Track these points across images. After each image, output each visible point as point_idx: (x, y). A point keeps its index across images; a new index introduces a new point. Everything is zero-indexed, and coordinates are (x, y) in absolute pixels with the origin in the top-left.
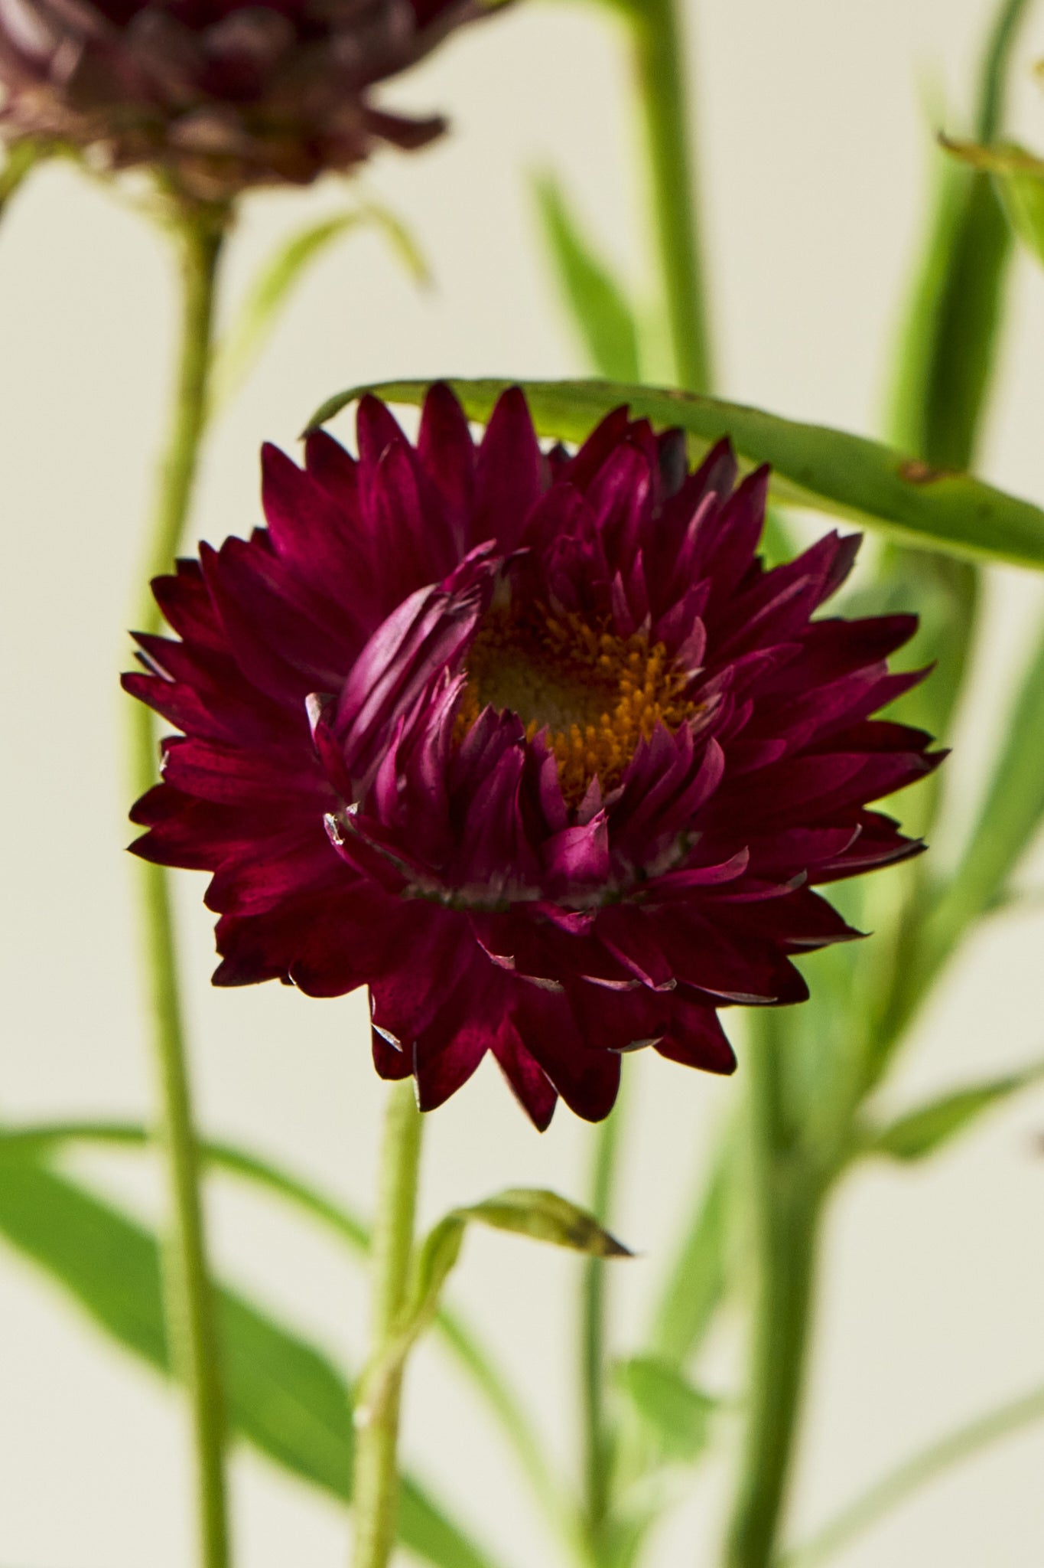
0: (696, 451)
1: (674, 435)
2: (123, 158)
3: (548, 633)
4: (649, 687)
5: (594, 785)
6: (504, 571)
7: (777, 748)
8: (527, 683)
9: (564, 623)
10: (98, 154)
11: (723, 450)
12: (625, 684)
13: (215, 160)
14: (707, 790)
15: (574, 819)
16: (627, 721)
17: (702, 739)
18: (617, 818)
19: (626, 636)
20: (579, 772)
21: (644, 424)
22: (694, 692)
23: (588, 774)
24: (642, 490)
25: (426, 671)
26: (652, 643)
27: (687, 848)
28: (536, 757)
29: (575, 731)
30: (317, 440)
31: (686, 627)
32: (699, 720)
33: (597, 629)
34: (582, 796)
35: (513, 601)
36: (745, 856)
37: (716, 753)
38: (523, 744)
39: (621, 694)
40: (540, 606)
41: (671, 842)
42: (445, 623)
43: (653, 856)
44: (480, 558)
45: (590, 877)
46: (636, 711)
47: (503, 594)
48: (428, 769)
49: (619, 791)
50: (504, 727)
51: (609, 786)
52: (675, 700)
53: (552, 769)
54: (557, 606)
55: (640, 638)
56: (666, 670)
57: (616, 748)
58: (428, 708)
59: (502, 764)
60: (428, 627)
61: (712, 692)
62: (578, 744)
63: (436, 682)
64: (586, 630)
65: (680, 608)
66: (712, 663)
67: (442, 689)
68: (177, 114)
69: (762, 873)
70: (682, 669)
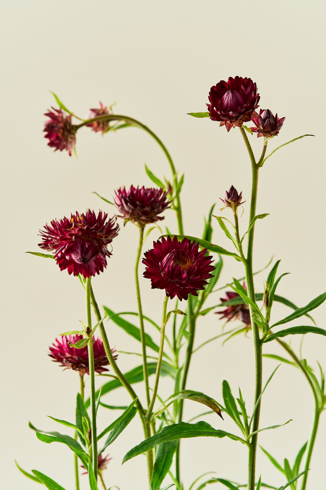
0: (192, 242)
1: (190, 240)
2: (135, 221)
3: (180, 257)
4: (189, 262)
5: (185, 270)
6: (176, 252)
7: (201, 267)
8: (178, 262)
9: (181, 256)
10: (133, 221)
11: (195, 241)
12: (187, 262)
13: (144, 220)
14: (195, 271)
15: (183, 273)
16: (188, 265)
17: (195, 266)
18: (188, 273)
19: (187, 258)
20: (184, 269)
21: (187, 239)
22: (194, 262)
23: (185, 269)
24: (188, 245)
25: (169, 261)
26: (189, 258)
27: (193, 277)
28: (180, 268)
29: (183, 266)
30: (158, 241)
31: (193, 256)
32: (194, 265)
33: (184, 257)
34: (184, 271)
35: (177, 255)
36: (199, 276)
37: (196, 267)
38: (179, 266)
39: (187, 263)
40: (179, 255)
41: (192, 276)
42: (171, 256)
43: (190, 277)
44: (174, 250)
45: (185, 279)
46: (188, 264)
47: (176, 254)
48: (170, 269)
49: (187, 271)
50: (177, 265)
51: (186, 271)
52: (192, 263)
53: (182, 269)
54: (181, 255)
55: (188, 258)
56: (191, 260)
57: (187, 267)
58: (170, 264)
59: (177, 268)
60: (169, 257)
61: (195, 262)
62: (183, 267)
63: (170, 262)
64: (183, 257)
65: (192, 255)
66: (195, 260)
67: (171, 262)
68: (140, 216)
69: (200, 278)
70: (193, 260)
